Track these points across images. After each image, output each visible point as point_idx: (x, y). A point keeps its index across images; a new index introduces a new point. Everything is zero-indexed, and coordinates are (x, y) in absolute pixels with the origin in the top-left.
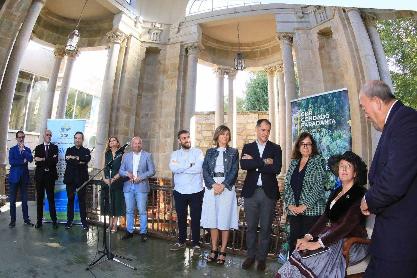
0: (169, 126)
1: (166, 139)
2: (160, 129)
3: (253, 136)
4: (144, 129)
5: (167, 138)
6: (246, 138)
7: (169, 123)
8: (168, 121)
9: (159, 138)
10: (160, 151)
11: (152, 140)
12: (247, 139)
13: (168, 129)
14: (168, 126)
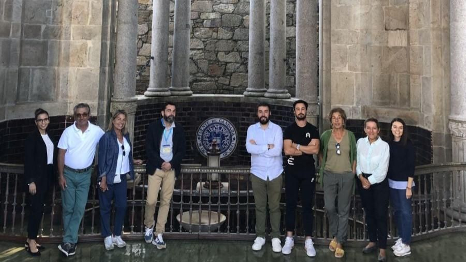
0: (90, 16)
1: (84, 41)
2: (71, 20)
3: (211, 14)
4: (33, 18)
5: (86, 39)
6: (197, 16)
7: (90, 12)
8: (88, 6)
9: (69, 38)
10: (70, 64)
11: (52, 40)
12: (199, 18)
13: (89, 22)
14: (88, 17)
